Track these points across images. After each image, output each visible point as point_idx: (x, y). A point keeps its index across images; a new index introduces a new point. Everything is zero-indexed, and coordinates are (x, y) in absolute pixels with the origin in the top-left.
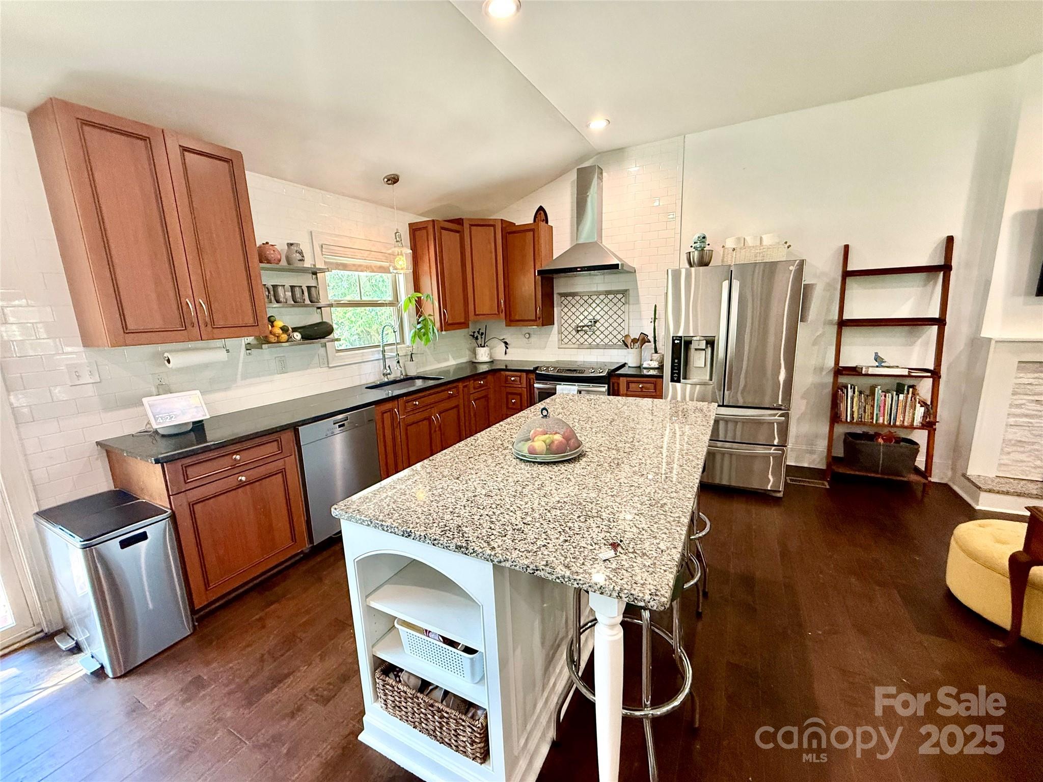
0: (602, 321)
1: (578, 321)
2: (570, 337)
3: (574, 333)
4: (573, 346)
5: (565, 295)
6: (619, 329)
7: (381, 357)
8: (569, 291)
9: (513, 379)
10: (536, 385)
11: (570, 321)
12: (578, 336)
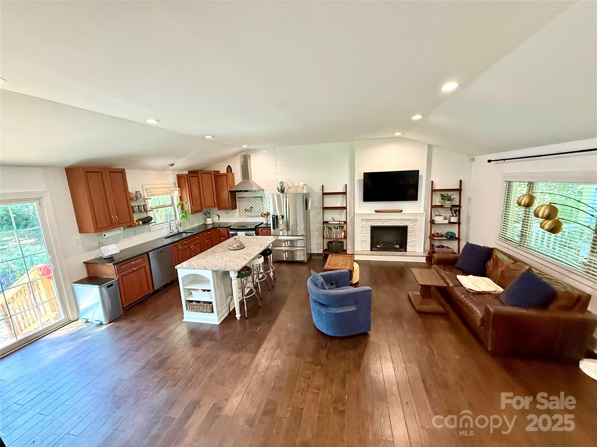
0: (254, 207)
1: (246, 207)
2: (243, 213)
3: (245, 211)
4: (245, 216)
5: (241, 198)
6: (260, 210)
7: (169, 226)
8: (242, 196)
9: (221, 230)
10: (230, 232)
11: (243, 207)
12: (246, 213)
